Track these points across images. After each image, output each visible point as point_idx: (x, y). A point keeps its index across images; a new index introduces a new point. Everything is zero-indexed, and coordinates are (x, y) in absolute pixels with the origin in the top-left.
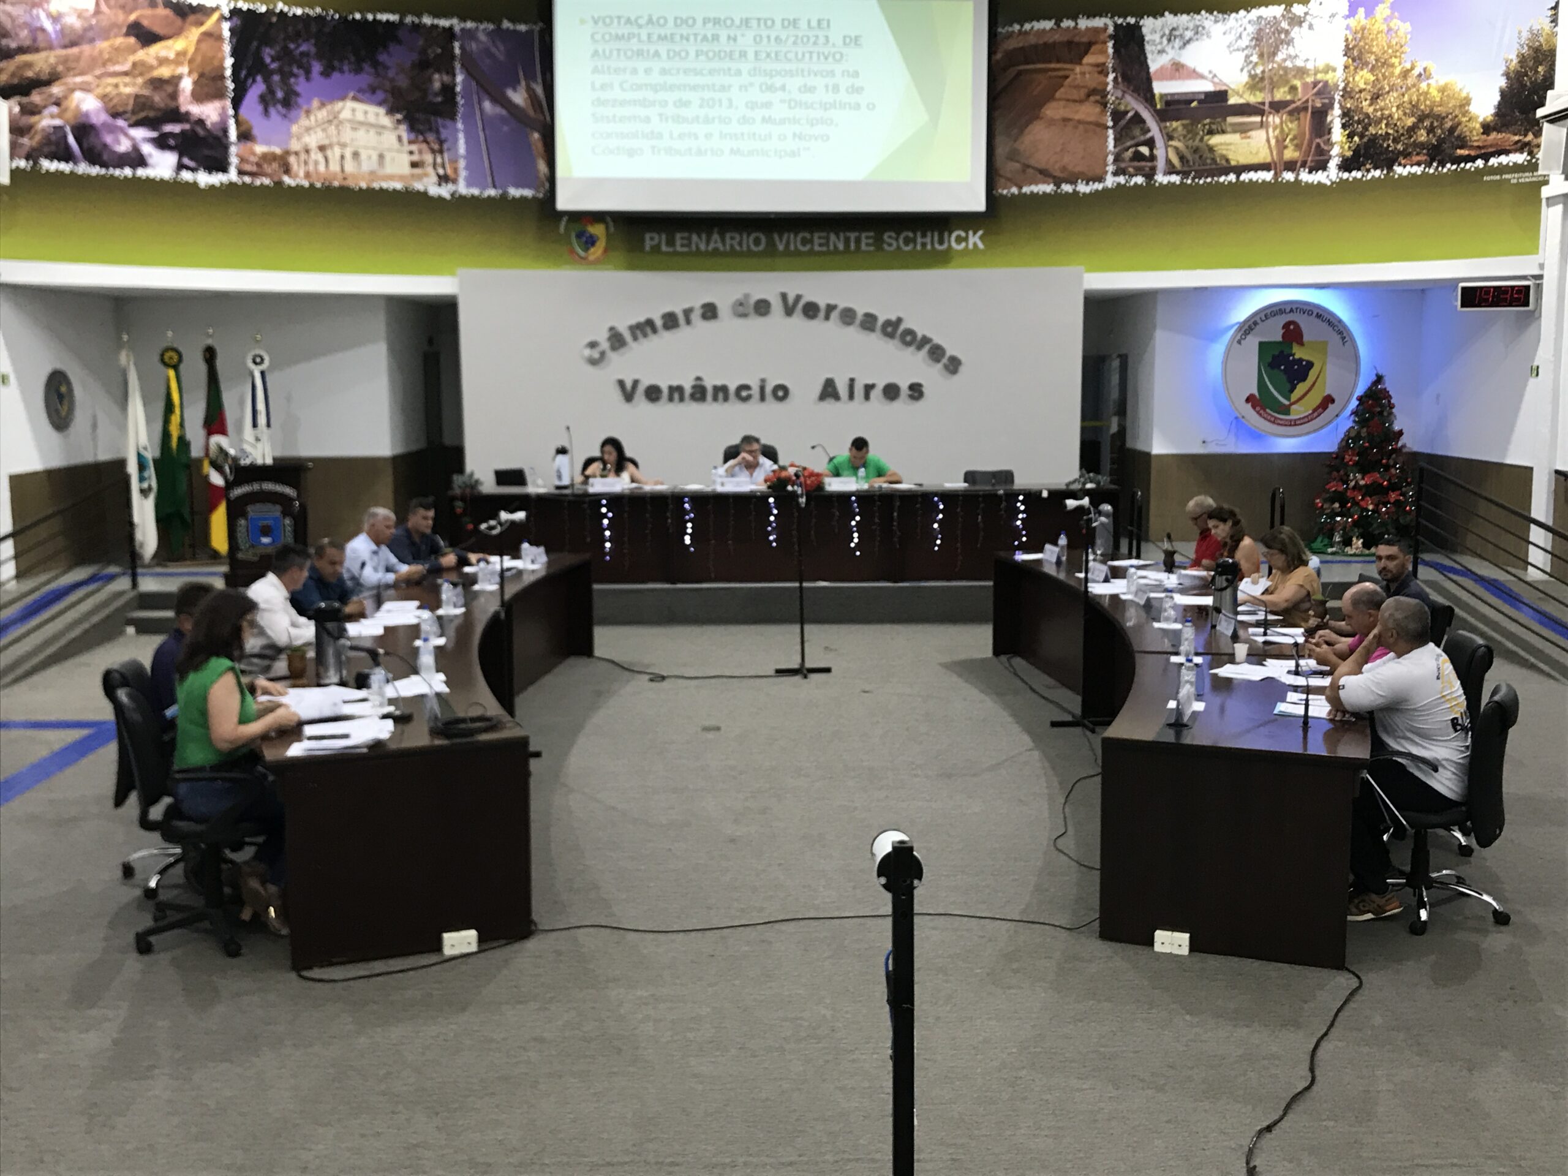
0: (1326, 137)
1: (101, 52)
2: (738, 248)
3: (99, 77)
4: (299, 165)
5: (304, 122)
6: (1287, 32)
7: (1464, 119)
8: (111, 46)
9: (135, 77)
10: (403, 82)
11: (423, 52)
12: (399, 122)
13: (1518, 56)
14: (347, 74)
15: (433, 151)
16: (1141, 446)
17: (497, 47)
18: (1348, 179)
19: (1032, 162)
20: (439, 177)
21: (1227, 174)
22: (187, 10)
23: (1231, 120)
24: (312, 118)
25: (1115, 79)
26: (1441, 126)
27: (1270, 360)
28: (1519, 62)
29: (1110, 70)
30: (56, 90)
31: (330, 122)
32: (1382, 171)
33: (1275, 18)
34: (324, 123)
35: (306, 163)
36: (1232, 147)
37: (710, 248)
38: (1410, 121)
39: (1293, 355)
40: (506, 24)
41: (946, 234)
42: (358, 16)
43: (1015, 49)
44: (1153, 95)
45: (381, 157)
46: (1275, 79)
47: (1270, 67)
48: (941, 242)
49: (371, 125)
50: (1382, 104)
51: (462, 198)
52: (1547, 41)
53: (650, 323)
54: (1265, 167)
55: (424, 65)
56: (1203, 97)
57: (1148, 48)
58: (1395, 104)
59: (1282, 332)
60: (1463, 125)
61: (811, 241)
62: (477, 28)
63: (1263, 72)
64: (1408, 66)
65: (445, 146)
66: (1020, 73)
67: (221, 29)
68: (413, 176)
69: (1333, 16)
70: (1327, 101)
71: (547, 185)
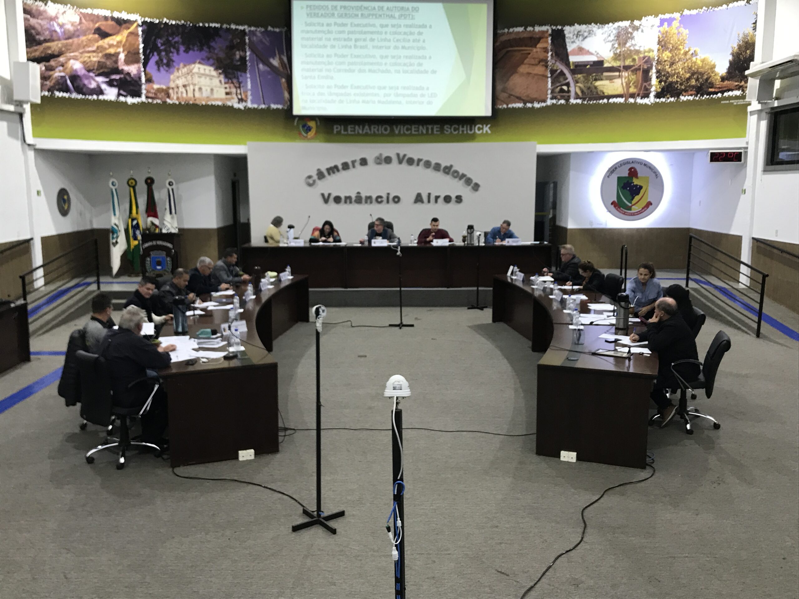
0: (648, 83)
1: (82, 41)
2: (377, 132)
3: (82, 53)
4: (174, 94)
5: (176, 74)
6: (631, 34)
7: (713, 75)
8: (87, 39)
9: (98, 53)
10: (222, 55)
11: (232, 41)
12: (220, 74)
13: (738, 45)
14: (196, 52)
15: (236, 87)
16: (563, 224)
17: (265, 39)
18: (658, 102)
19: (513, 94)
20: (239, 99)
21: (603, 99)
22: (122, 22)
23: (605, 74)
24: (180, 72)
25: (552, 55)
26: (702, 78)
27: (622, 185)
28: (738, 48)
29: (550, 50)
30: (62, 59)
31: (188, 74)
32: (675, 98)
33: (626, 27)
34: (185, 74)
35: (177, 93)
36: (605, 87)
37: (364, 132)
38: (688, 75)
39: (633, 183)
40: (270, 28)
41: (473, 126)
42: (201, 25)
43: (506, 40)
44: (569, 62)
45: (212, 90)
46: (626, 55)
47: (623, 50)
48: (471, 130)
49: (207, 75)
50: (675, 67)
51: (249, 109)
52: (751, 39)
53: (336, 167)
54: (620, 96)
55: (232, 48)
56: (592, 63)
57: (567, 40)
58: (681, 68)
59: (628, 172)
60: (712, 77)
61: (411, 129)
62: (256, 30)
63: (620, 52)
64: (687, 50)
65: (241, 85)
66: (508, 52)
67: (138, 31)
68: (226, 99)
69: (653, 26)
70: (649, 66)
71: (289, 103)
